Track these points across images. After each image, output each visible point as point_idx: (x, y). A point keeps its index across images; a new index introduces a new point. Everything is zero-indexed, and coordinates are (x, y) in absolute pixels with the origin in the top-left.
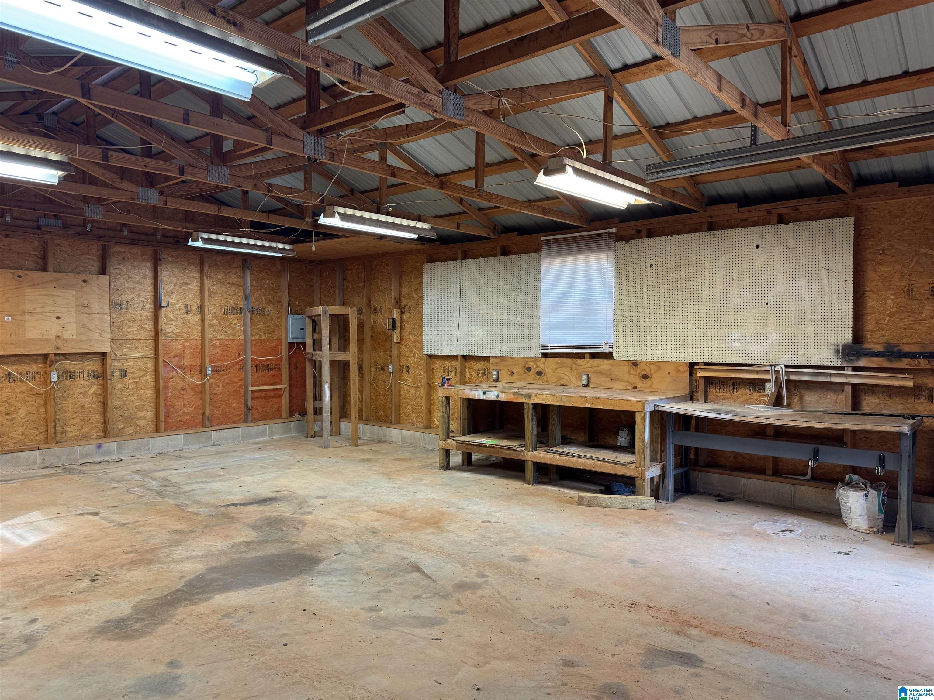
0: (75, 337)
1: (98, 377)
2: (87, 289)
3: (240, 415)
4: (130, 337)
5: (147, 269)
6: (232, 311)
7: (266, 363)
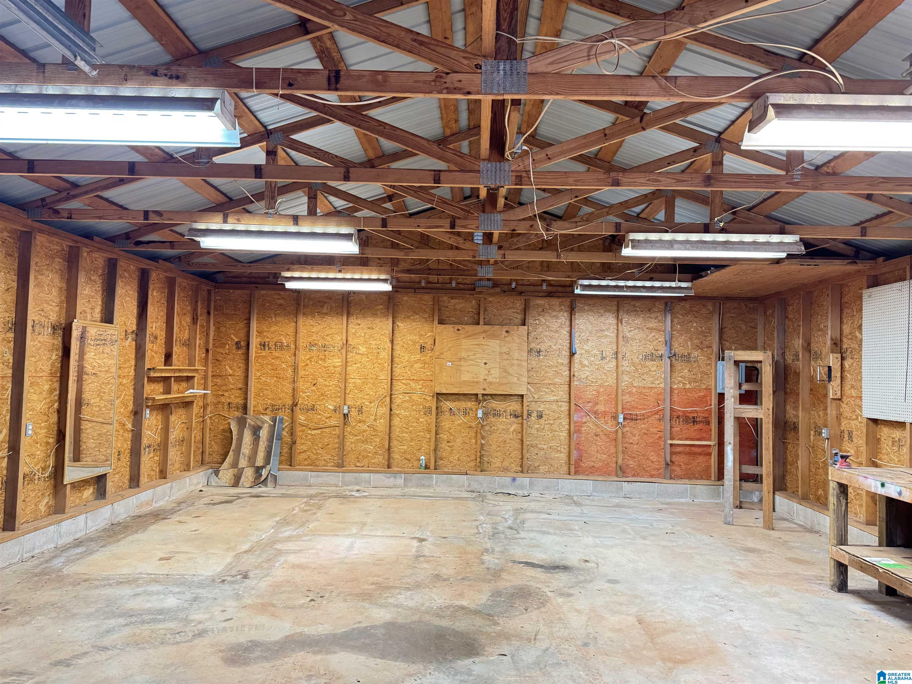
0: (498, 380)
1: (518, 417)
2: (509, 339)
3: (658, 469)
4: (547, 381)
5: (563, 318)
6: (651, 357)
7: (691, 415)
